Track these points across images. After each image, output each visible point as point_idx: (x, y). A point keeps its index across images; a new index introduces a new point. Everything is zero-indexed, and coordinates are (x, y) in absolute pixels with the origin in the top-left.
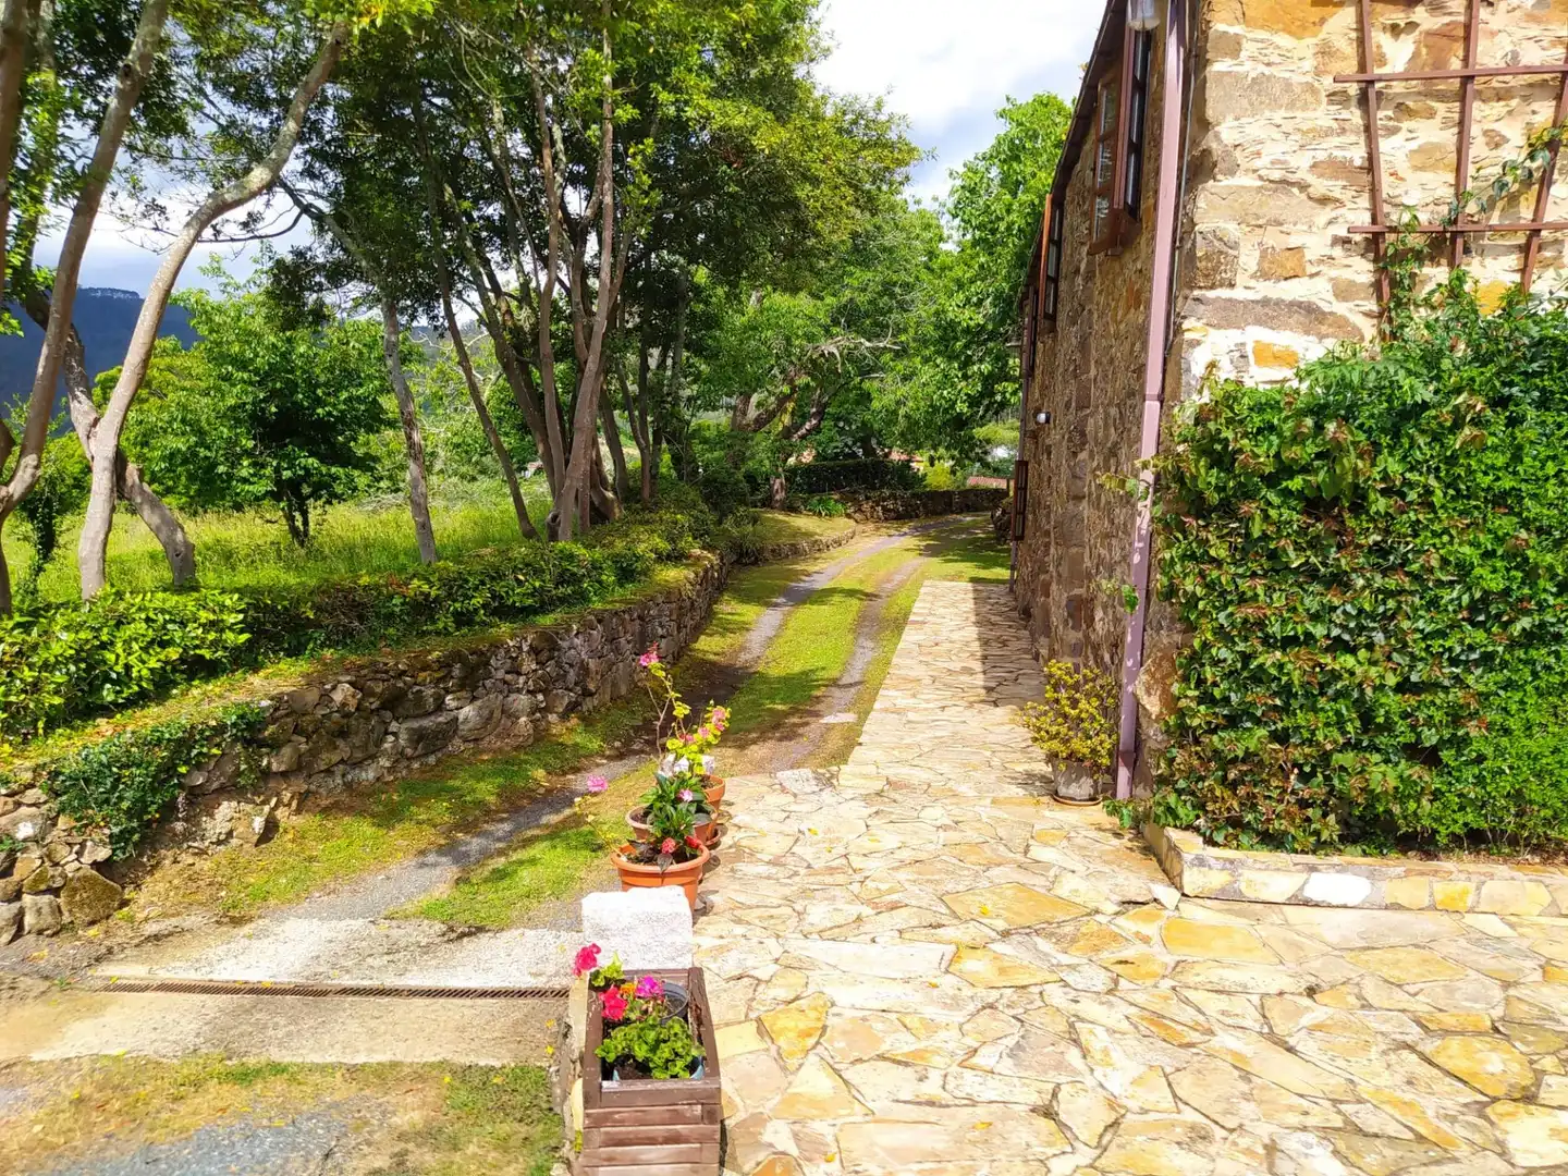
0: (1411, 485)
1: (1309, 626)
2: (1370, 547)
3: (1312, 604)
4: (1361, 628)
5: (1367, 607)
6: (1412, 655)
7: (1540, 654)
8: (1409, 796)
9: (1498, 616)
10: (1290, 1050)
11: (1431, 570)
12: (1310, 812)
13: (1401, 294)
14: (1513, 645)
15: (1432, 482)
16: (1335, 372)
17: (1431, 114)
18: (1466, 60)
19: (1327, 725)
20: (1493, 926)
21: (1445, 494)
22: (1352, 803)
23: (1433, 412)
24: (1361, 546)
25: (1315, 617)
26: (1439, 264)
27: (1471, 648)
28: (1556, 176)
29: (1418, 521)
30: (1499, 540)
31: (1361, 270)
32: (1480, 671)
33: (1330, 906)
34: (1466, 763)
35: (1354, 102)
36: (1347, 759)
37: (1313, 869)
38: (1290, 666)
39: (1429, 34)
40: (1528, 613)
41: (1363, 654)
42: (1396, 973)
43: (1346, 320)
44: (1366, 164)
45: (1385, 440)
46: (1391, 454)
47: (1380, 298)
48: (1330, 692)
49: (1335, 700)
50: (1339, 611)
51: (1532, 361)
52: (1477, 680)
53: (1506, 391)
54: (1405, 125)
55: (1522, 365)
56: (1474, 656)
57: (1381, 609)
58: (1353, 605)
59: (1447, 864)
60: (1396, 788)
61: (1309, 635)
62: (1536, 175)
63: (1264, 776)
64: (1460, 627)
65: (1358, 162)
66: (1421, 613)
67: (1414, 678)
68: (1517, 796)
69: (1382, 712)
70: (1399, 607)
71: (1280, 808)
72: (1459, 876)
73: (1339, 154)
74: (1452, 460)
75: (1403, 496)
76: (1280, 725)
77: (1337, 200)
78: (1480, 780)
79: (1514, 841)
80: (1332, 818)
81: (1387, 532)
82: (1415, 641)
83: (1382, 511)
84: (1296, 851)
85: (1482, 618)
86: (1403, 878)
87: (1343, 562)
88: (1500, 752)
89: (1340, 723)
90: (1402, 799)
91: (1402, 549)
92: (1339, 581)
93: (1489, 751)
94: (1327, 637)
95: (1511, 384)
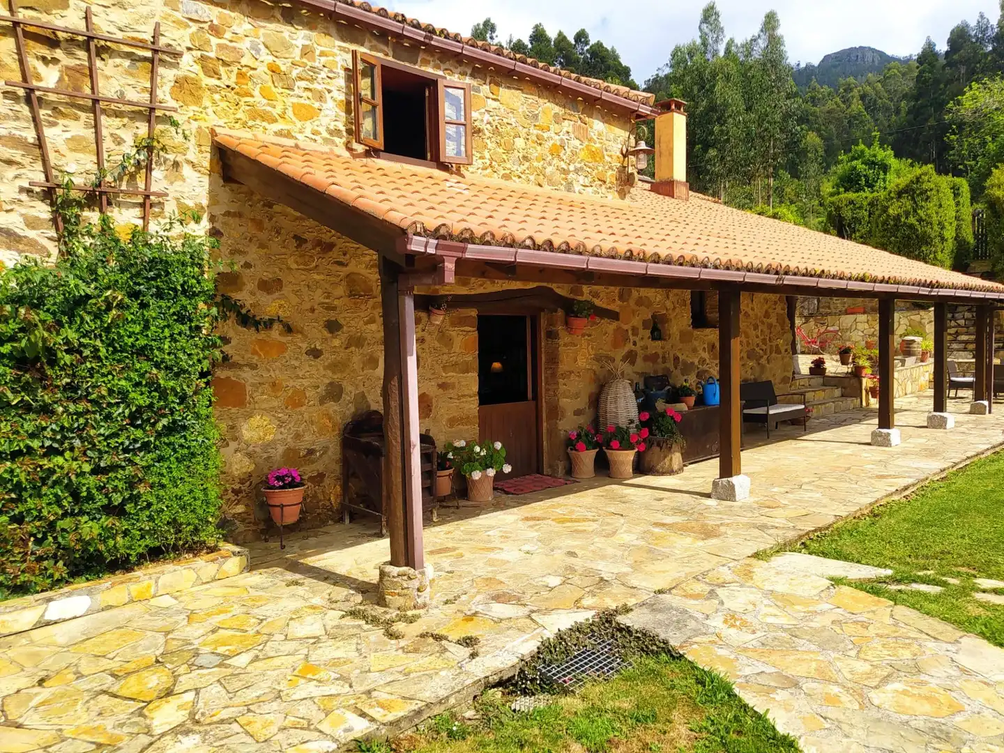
0: (85, 346)
1: (28, 442)
2: (64, 387)
3: (29, 427)
4: (65, 438)
5: (66, 425)
6: (99, 450)
7: (176, 439)
8: (108, 538)
9: (148, 420)
10: (19, 726)
11: (103, 397)
12: (45, 563)
13: (70, 228)
14: (159, 435)
15: (98, 343)
16: (23, 274)
17: (77, 118)
18: (92, 89)
19: (49, 504)
20: (166, 601)
21: (107, 351)
22: (74, 551)
23: (94, 301)
24: (57, 387)
25: (32, 436)
26: (94, 210)
27: (135, 441)
28: (154, 166)
29: (92, 368)
30: (142, 376)
31: (43, 211)
32: (142, 454)
33: (65, 620)
34: (141, 509)
35: (23, 100)
36: (66, 523)
37: (49, 600)
38: (18, 470)
39: (67, 68)
40: (164, 416)
41: (68, 454)
42: (103, 649)
43: (36, 242)
44: (37, 142)
45: (65, 319)
46: (71, 328)
47: (57, 229)
48: (50, 482)
49: (53, 487)
50: (48, 430)
51: (150, 271)
52: (142, 459)
53: (137, 288)
54: (61, 122)
55: (145, 273)
56: (138, 445)
57: (76, 425)
58: (57, 425)
59: (138, 573)
60: (100, 534)
61: (29, 448)
62: (143, 164)
63: (9, 547)
64: (127, 429)
65: (31, 140)
66: (102, 424)
67: (102, 464)
68: (174, 522)
69: (84, 489)
70: (87, 422)
71: (25, 565)
72: (147, 578)
73: (17, 133)
74: (108, 330)
75: (81, 353)
76: (17, 511)
77: (20, 163)
78: (151, 518)
79: (175, 548)
80: (60, 564)
81: (74, 375)
82: (99, 442)
83: (69, 363)
84: (37, 592)
85: (139, 422)
86: (111, 589)
87: (46, 397)
88: (160, 499)
89: (58, 501)
90: (104, 541)
91: (85, 386)
92: (46, 410)
93: (153, 500)
94: (42, 447)
95: (139, 284)
